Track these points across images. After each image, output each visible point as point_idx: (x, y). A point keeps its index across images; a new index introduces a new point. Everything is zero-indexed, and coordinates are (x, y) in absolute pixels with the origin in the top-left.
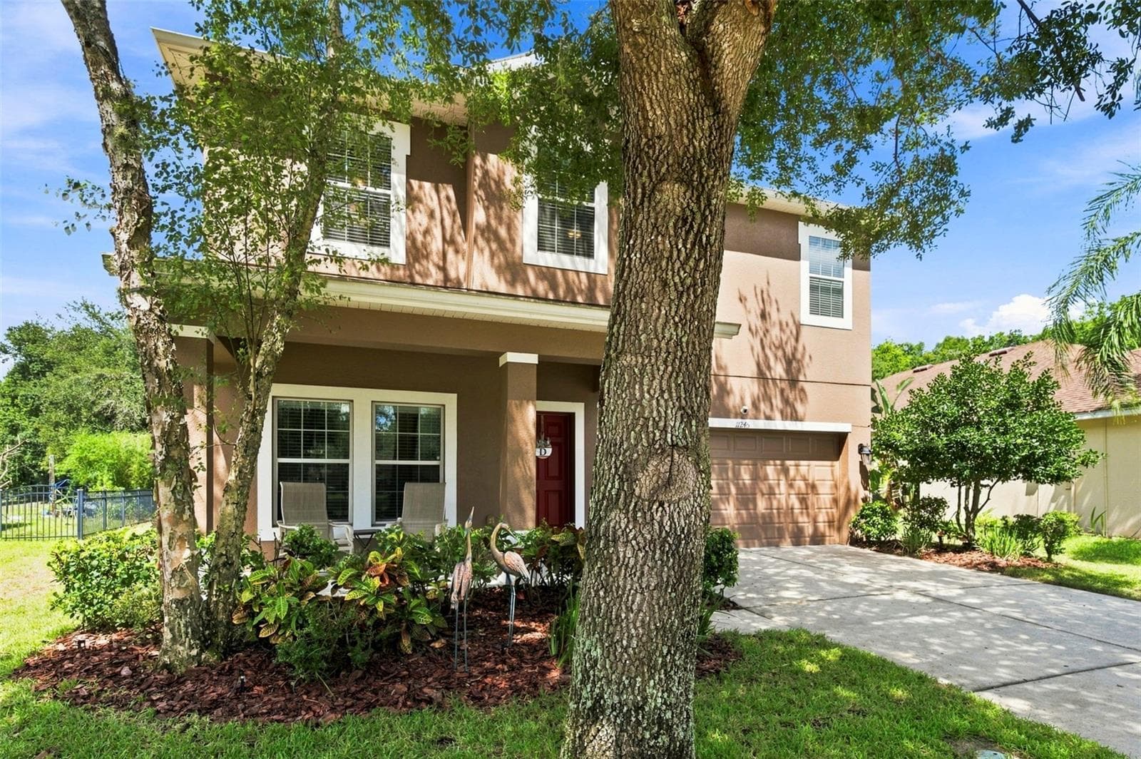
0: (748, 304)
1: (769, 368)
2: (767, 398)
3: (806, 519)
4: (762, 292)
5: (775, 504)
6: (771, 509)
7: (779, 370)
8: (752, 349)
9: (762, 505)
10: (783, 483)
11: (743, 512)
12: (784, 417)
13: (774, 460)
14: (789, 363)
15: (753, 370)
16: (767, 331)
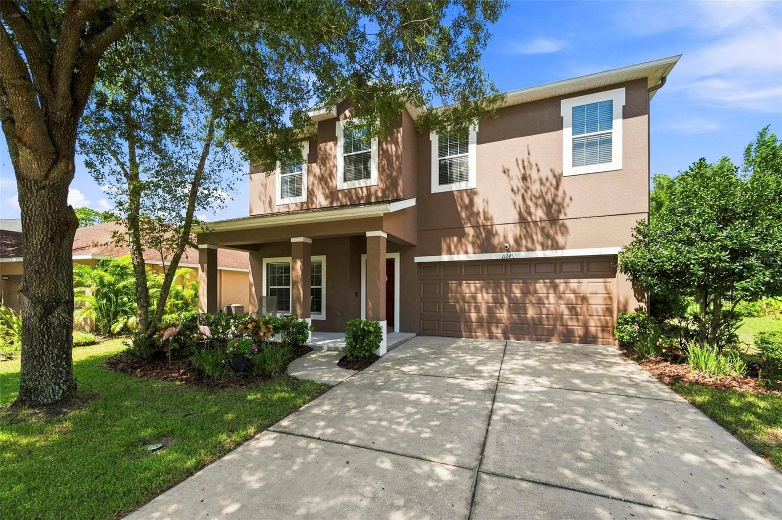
0: (511, 174)
1: (530, 214)
2: (528, 236)
3: (575, 323)
4: (523, 161)
5: (544, 311)
6: (541, 314)
7: (539, 214)
8: (515, 203)
9: (531, 312)
10: (552, 296)
11: (515, 316)
12: (544, 247)
13: (543, 279)
14: (549, 206)
15: (515, 217)
16: (528, 188)
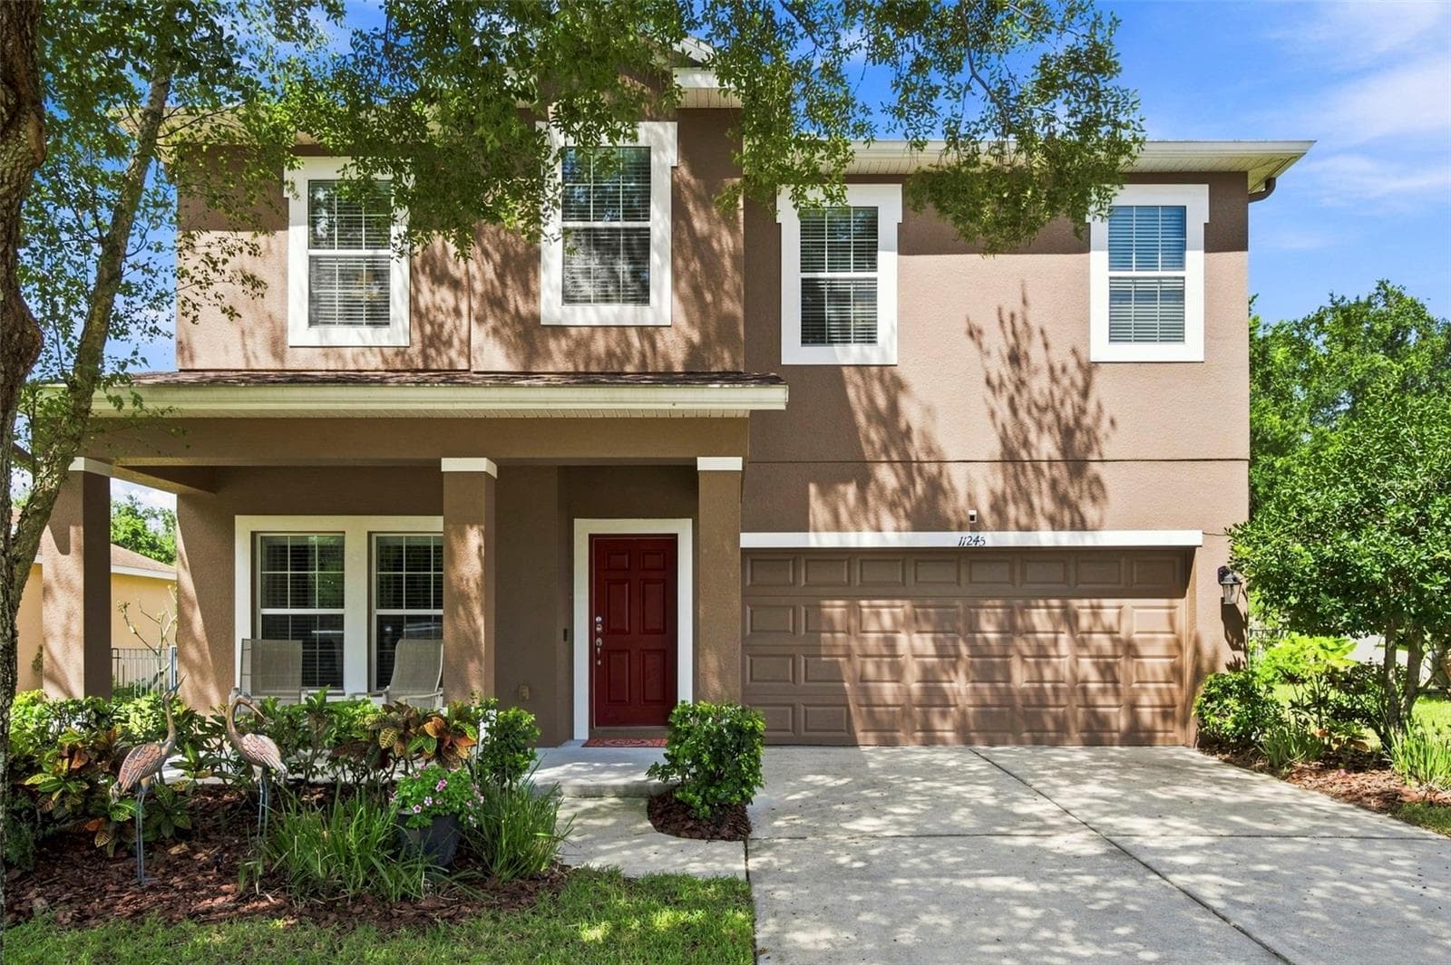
0: (985, 340)
1: (1026, 444)
2: (1024, 496)
3: (1111, 700)
4: (1013, 316)
5: (1048, 674)
6: (1042, 681)
7: (1046, 446)
8: (993, 414)
9: (1020, 677)
10: (1064, 638)
11: (985, 687)
12: (1055, 524)
13: (1047, 597)
14: (1067, 433)
15: (996, 449)
16: (1023, 383)
